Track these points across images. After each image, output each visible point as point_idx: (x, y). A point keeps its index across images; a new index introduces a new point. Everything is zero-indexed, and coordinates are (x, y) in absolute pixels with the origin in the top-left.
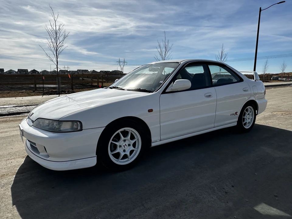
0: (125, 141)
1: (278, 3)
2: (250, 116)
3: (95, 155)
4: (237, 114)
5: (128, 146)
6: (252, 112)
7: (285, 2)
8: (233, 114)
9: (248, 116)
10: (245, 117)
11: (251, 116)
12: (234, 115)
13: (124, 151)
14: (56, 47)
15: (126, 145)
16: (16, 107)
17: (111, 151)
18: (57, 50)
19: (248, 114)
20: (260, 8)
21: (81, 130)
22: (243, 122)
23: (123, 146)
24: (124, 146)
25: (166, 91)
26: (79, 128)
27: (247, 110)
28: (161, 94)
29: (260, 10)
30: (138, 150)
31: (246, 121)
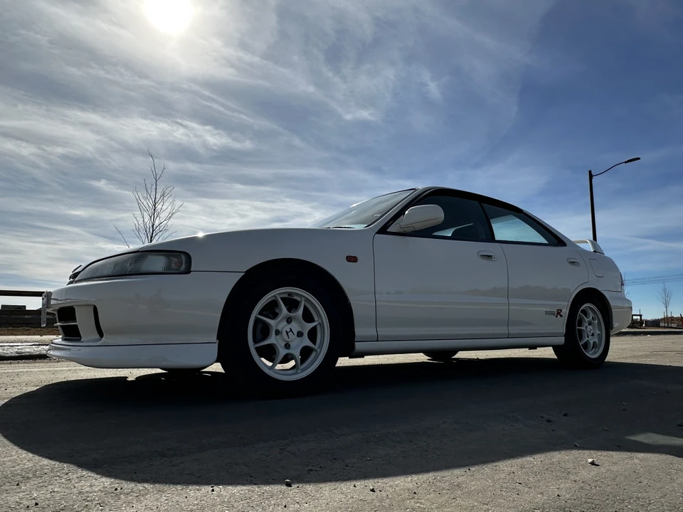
0: (289, 321)
1: (626, 162)
2: (594, 329)
3: (214, 338)
4: (561, 316)
5: (298, 336)
6: (599, 320)
7: (639, 159)
8: (551, 313)
9: (590, 327)
10: (583, 328)
11: (597, 329)
12: (554, 315)
13: (287, 346)
14: (151, 231)
15: (291, 330)
16: (39, 345)
17: (255, 341)
18: (151, 238)
19: (590, 324)
20: (590, 172)
21: (188, 271)
22: (580, 340)
23: (284, 333)
24: (287, 333)
25: (388, 230)
26: (183, 267)
27: (584, 312)
28: (377, 233)
29: (591, 176)
30: (320, 352)
31: (587, 339)
